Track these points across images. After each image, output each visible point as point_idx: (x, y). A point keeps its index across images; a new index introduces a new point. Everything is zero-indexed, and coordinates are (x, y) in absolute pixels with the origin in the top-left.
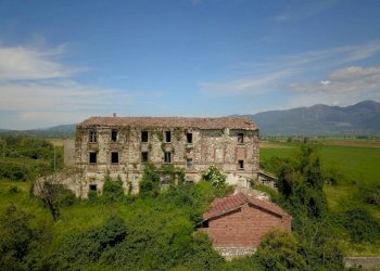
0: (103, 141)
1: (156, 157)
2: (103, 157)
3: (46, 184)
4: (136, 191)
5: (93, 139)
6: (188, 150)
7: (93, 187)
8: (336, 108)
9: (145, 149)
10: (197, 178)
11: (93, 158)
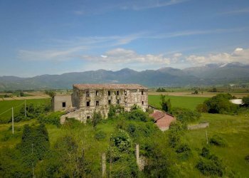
0: (92, 96)
1: (114, 102)
2: (92, 103)
3: (67, 118)
4: (106, 117)
5: (88, 96)
6: (125, 98)
7: (88, 117)
8: (111, 72)
9: (110, 99)
10: (129, 110)
11: (88, 104)
